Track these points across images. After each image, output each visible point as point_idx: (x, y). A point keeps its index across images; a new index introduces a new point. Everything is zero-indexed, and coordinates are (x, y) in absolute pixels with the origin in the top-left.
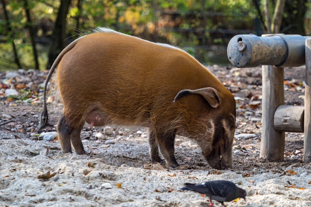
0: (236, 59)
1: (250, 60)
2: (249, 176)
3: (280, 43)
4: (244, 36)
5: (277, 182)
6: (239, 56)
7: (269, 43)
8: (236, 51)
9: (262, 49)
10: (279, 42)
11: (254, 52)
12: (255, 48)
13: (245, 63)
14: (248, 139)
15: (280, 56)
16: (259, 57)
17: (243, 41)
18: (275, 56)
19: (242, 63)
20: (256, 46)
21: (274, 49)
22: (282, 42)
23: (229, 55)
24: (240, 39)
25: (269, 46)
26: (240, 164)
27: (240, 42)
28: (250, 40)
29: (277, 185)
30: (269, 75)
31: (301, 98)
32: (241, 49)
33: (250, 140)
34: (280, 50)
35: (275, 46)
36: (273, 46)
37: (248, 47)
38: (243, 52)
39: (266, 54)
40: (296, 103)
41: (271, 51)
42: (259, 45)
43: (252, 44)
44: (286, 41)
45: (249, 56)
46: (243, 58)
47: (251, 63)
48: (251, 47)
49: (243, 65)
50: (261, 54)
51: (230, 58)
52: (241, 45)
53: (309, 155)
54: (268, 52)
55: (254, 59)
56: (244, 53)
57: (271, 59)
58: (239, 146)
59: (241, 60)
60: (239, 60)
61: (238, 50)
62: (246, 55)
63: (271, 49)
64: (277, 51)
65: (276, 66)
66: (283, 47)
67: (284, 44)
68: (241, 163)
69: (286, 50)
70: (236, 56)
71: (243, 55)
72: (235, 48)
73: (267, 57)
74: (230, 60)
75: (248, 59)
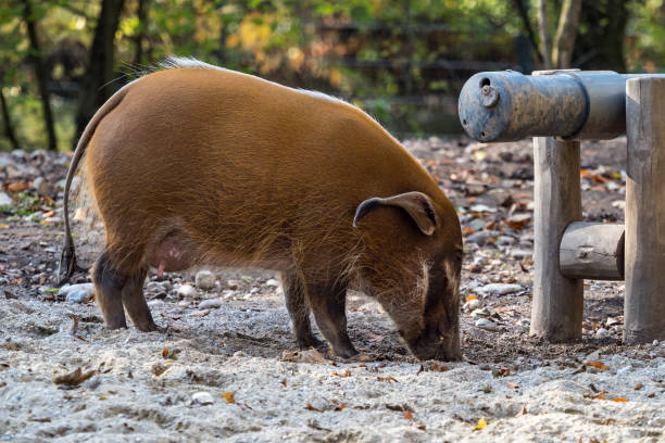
0: (477, 125)
1: (508, 125)
2: (508, 375)
3: (571, 90)
4: (494, 75)
5: (569, 387)
6: (484, 117)
7: (549, 90)
8: (477, 108)
9: (534, 102)
10: (569, 86)
11: (516, 109)
12: (517, 101)
13: (496, 133)
14: (505, 294)
15: (571, 115)
16: (526, 120)
17: (491, 86)
18: (561, 116)
19: (491, 131)
20: (520, 95)
21: (560, 102)
22: (576, 86)
23: (462, 115)
24: (486, 82)
25: (548, 95)
26: (488, 349)
27: (485, 87)
28: (507, 84)
29: (568, 393)
30: (548, 157)
31: (617, 207)
32: (489, 102)
33: (509, 297)
34: (571, 104)
35: (560, 98)
36: (557, 95)
37: (503, 99)
38: (492, 109)
39: (542, 113)
40: (607, 217)
41: (553, 107)
42: (525, 93)
43: (511, 91)
44: (585, 84)
45: (505, 117)
46: (493, 121)
47: (510, 131)
48: (510, 98)
49: (493, 137)
50: (531, 113)
51: (465, 122)
52: (488, 94)
53: (635, 328)
54: (545, 110)
55: (516, 124)
56: (495, 110)
57: (552, 124)
58: (486, 311)
59: (488, 126)
60: (484, 126)
61: (481, 102)
62: (499, 115)
63: (553, 101)
64: (564, 107)
65: (563, 138)
66: (577, 97)
67: (580, 91)
68: (491, 347)
69: (584, 103)
70: (476, 118)
71: (492, 115)
72: (475, 99)
73: (544, 119)
74: (465, 126)
75: (503, 123)
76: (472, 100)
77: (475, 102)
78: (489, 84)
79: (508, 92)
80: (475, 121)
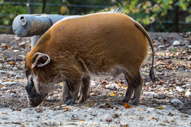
0: (19, 31)
1: (30, 31)
3: (47, 21)
4: (25, 16)
6: (22, 29)
7: (41, 20)
8: (19, 26)
9: (37, 24)
10: (46, 19)
11: (32, 27)
12: (33, 24)
13: (26, 34)
14: (12, 85)
16: (35, 30)
17: (24, 19)
18: (44, 29)
20: (33, 22)
21: (44, 25)
22: (48, 19)
23: (14, 28)
25: (41, 22)
28: (29, 18)
32: (24, 24)
33: (14, 86)
34: (47, 25)
35: (44, 23)
36: (43, 22)
37: (28, 24)
38: (25, 27)
39: (39, 28)
41: (42, 26)
42: (35, 22)
43: (31, 21)
44: (51, 19)
45: (29, 29)
46: (25, 30)
47: (30, 34)
48: (30, 23)
49: (25, 35)
50: (36, 28)
51: (15, 31)
52: (23, 21)
54: (40, 26)
55: (32, 31)
56: (26, 27)
59: (23, 32)
60: (22, 32)
61: (21, 25)
62: (27, 28)
63: (42, 24)
64: (45, 26)
66: (49, 23)
67: (49, 21)
70: (19, 29)
71: (24, 28)
72: (19, 23)
73: (40, 30)
74: (15, 32)
75: (28, 31)
76: (17, 23)
77: (19, 24)
78: (23, 18)
79: (30, 21)
80: (19, 30)
